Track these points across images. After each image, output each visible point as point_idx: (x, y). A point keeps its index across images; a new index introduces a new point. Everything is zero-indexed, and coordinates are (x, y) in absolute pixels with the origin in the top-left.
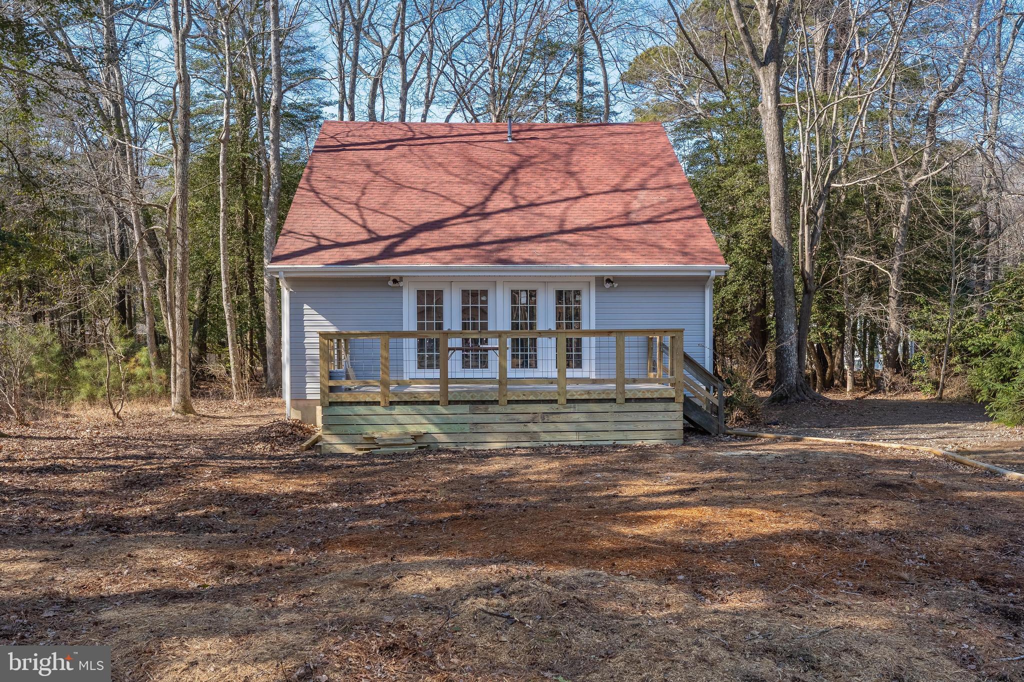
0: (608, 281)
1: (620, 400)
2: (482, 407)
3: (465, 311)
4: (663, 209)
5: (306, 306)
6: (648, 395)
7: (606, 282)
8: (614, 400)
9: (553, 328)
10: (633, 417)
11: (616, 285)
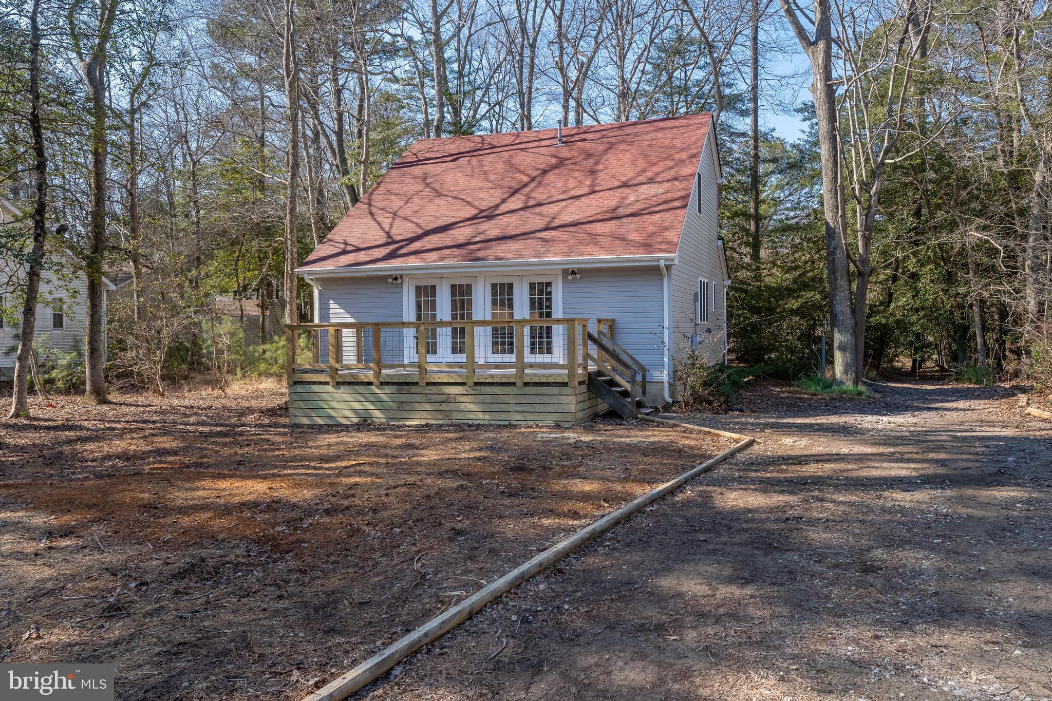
0: (573, 273)
1: (519, 383)
2: (406, 388)
3: (454, 302)
4: (654, 201)
5: (331, 302)
6: (544, 380)
7: (572, 274)
8: (513, 384)
9: (528, 317)
10: (531, 399)
11: (578, 276)
